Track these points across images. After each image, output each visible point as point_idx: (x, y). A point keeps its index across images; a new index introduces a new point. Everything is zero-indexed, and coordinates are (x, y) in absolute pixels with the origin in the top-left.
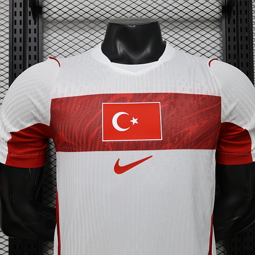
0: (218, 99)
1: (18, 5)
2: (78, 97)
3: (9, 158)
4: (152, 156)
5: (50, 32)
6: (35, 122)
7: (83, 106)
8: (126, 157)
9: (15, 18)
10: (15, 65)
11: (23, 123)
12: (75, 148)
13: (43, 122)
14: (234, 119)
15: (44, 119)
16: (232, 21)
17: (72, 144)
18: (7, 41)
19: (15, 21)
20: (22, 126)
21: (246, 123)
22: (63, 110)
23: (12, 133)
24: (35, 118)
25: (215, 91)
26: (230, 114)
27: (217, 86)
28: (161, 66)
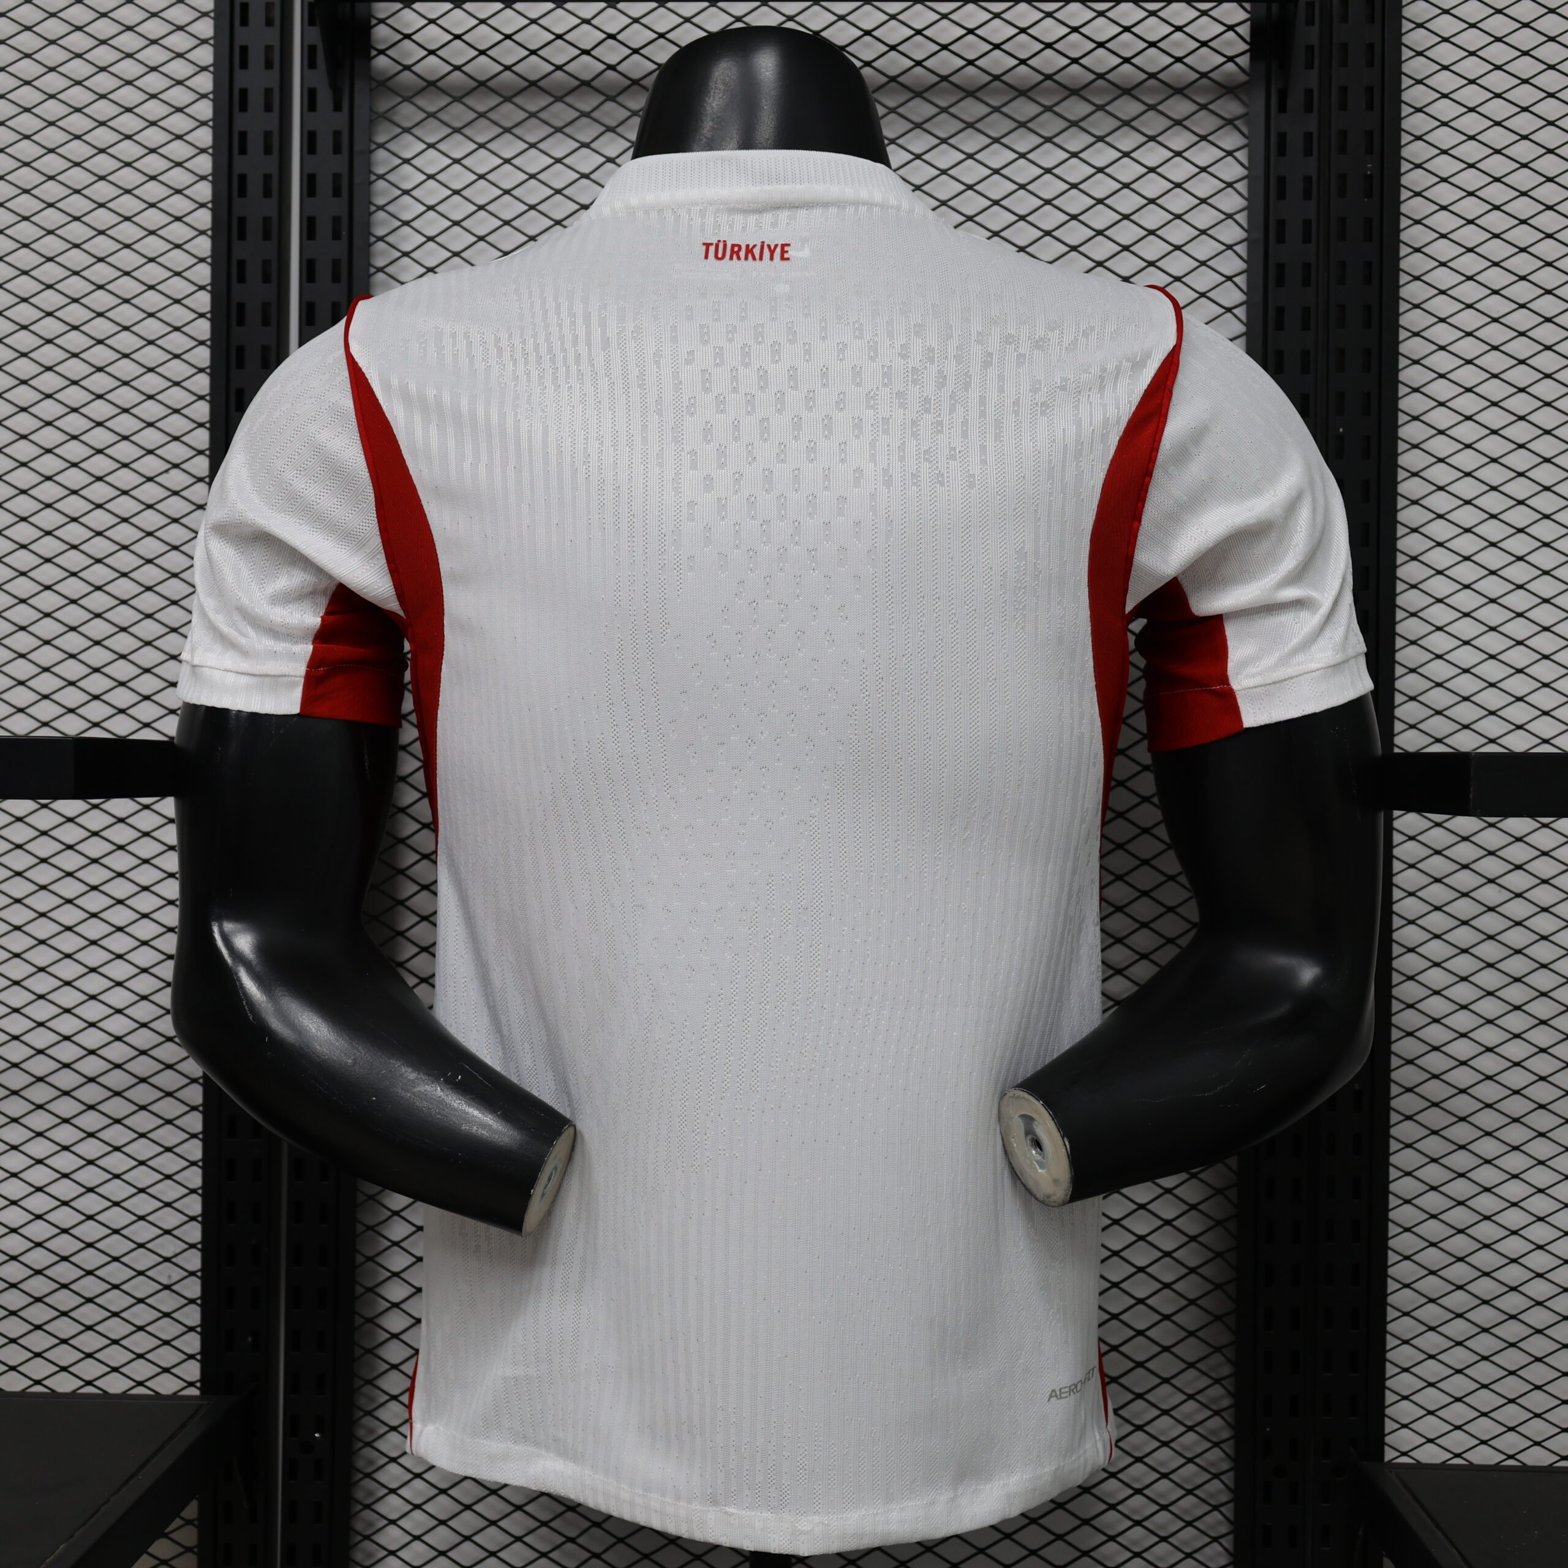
1: (257, 14)
10: (241, 307)
18: (204, 191)
19: (243, 92)
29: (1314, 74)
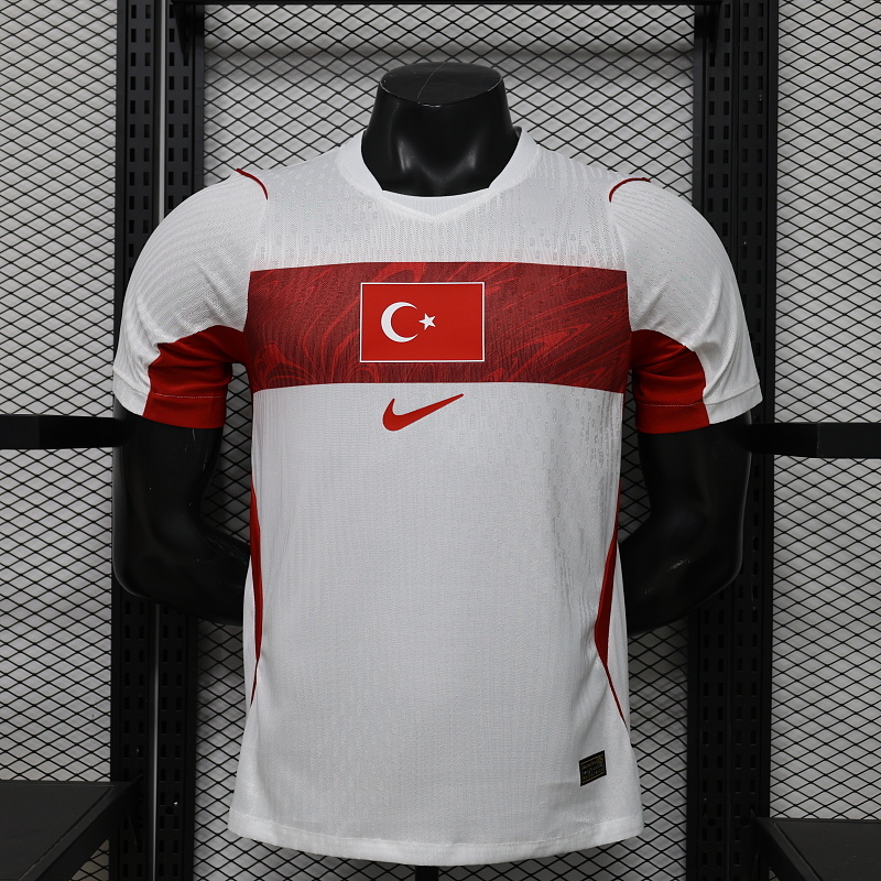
0: (619, 278)
1: (141, 12)
2: (311, 269)
3: (152, 402)
4: (462, 395)
5: (226, 85)
6: (210, 323)
7: (319, 289)
8: (409, 395)
9: (133, 48)
10: (132, 175)
11: (185, 324)
12: (303, 377)
13: (228, 323)
14: (660, 323)
15: (232, 315)
16: (720, 58)
17: (295, 369)
18: (111, 110)
19: (133, 55)
20: (182, 330)
21: (686, 333)
22: (277, 296)
23: (162, 346)
24: (212, 314)
25: (611, 259)
26: (651, 312)
27: (619, 247)
28: (493, 201)
29: (730, 45)
